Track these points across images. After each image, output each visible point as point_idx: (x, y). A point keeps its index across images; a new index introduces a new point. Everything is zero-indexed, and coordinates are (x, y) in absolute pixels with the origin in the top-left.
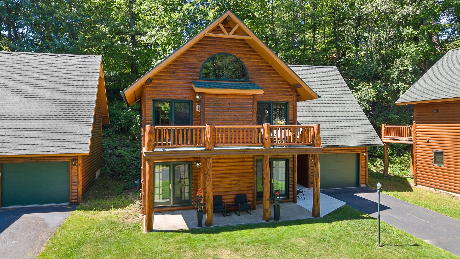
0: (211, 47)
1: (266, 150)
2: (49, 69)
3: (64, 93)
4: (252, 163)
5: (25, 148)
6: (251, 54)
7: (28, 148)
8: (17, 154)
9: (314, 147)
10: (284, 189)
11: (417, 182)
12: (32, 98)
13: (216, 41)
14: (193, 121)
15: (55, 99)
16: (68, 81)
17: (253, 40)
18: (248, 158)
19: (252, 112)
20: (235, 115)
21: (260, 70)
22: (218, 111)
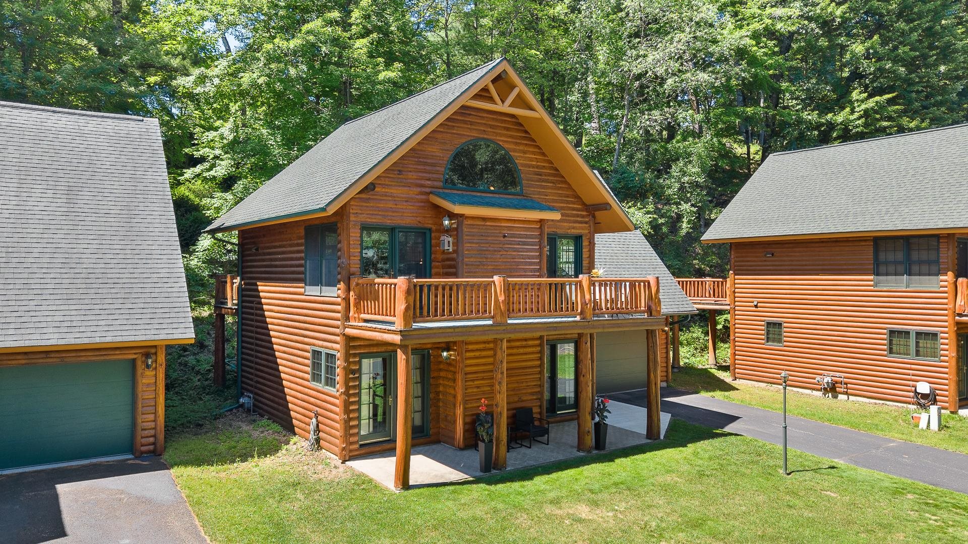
0: (462, 125)
1: (587, 324)
2: (41, 142)
3: (97, 202)
4: (539, 349)
5: (45, 331)
6: (526, 145)
7: (51, 330)
8: (27, 343)
9: (651, 315)
10: (572, 395)
11: (737, 375)
12: (22, 212)
13: (470, 115)
14: (431, 268)
15: (80, 214)
16: (96, 174)
17: (541, 120)
19: (539, 252)
20: (513, 258)
21: (539, 173)
22: (487, 250)
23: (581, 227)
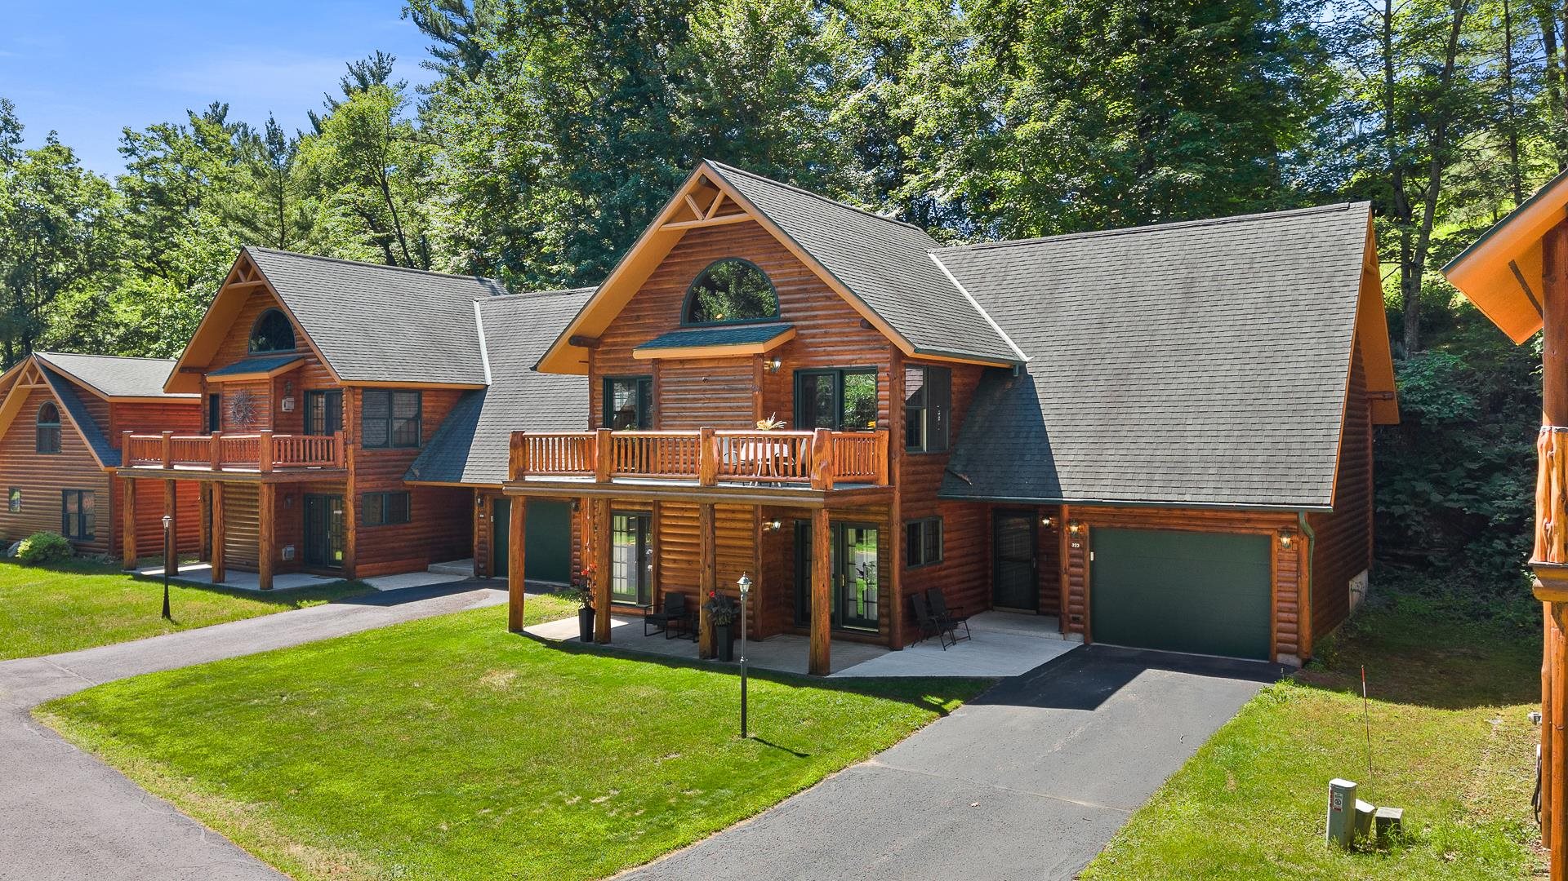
18: (744, 512)
19: (750, 397)
20: (717, 408)
21: (805, 289)
22: (685, 399)
23: (874, 356)
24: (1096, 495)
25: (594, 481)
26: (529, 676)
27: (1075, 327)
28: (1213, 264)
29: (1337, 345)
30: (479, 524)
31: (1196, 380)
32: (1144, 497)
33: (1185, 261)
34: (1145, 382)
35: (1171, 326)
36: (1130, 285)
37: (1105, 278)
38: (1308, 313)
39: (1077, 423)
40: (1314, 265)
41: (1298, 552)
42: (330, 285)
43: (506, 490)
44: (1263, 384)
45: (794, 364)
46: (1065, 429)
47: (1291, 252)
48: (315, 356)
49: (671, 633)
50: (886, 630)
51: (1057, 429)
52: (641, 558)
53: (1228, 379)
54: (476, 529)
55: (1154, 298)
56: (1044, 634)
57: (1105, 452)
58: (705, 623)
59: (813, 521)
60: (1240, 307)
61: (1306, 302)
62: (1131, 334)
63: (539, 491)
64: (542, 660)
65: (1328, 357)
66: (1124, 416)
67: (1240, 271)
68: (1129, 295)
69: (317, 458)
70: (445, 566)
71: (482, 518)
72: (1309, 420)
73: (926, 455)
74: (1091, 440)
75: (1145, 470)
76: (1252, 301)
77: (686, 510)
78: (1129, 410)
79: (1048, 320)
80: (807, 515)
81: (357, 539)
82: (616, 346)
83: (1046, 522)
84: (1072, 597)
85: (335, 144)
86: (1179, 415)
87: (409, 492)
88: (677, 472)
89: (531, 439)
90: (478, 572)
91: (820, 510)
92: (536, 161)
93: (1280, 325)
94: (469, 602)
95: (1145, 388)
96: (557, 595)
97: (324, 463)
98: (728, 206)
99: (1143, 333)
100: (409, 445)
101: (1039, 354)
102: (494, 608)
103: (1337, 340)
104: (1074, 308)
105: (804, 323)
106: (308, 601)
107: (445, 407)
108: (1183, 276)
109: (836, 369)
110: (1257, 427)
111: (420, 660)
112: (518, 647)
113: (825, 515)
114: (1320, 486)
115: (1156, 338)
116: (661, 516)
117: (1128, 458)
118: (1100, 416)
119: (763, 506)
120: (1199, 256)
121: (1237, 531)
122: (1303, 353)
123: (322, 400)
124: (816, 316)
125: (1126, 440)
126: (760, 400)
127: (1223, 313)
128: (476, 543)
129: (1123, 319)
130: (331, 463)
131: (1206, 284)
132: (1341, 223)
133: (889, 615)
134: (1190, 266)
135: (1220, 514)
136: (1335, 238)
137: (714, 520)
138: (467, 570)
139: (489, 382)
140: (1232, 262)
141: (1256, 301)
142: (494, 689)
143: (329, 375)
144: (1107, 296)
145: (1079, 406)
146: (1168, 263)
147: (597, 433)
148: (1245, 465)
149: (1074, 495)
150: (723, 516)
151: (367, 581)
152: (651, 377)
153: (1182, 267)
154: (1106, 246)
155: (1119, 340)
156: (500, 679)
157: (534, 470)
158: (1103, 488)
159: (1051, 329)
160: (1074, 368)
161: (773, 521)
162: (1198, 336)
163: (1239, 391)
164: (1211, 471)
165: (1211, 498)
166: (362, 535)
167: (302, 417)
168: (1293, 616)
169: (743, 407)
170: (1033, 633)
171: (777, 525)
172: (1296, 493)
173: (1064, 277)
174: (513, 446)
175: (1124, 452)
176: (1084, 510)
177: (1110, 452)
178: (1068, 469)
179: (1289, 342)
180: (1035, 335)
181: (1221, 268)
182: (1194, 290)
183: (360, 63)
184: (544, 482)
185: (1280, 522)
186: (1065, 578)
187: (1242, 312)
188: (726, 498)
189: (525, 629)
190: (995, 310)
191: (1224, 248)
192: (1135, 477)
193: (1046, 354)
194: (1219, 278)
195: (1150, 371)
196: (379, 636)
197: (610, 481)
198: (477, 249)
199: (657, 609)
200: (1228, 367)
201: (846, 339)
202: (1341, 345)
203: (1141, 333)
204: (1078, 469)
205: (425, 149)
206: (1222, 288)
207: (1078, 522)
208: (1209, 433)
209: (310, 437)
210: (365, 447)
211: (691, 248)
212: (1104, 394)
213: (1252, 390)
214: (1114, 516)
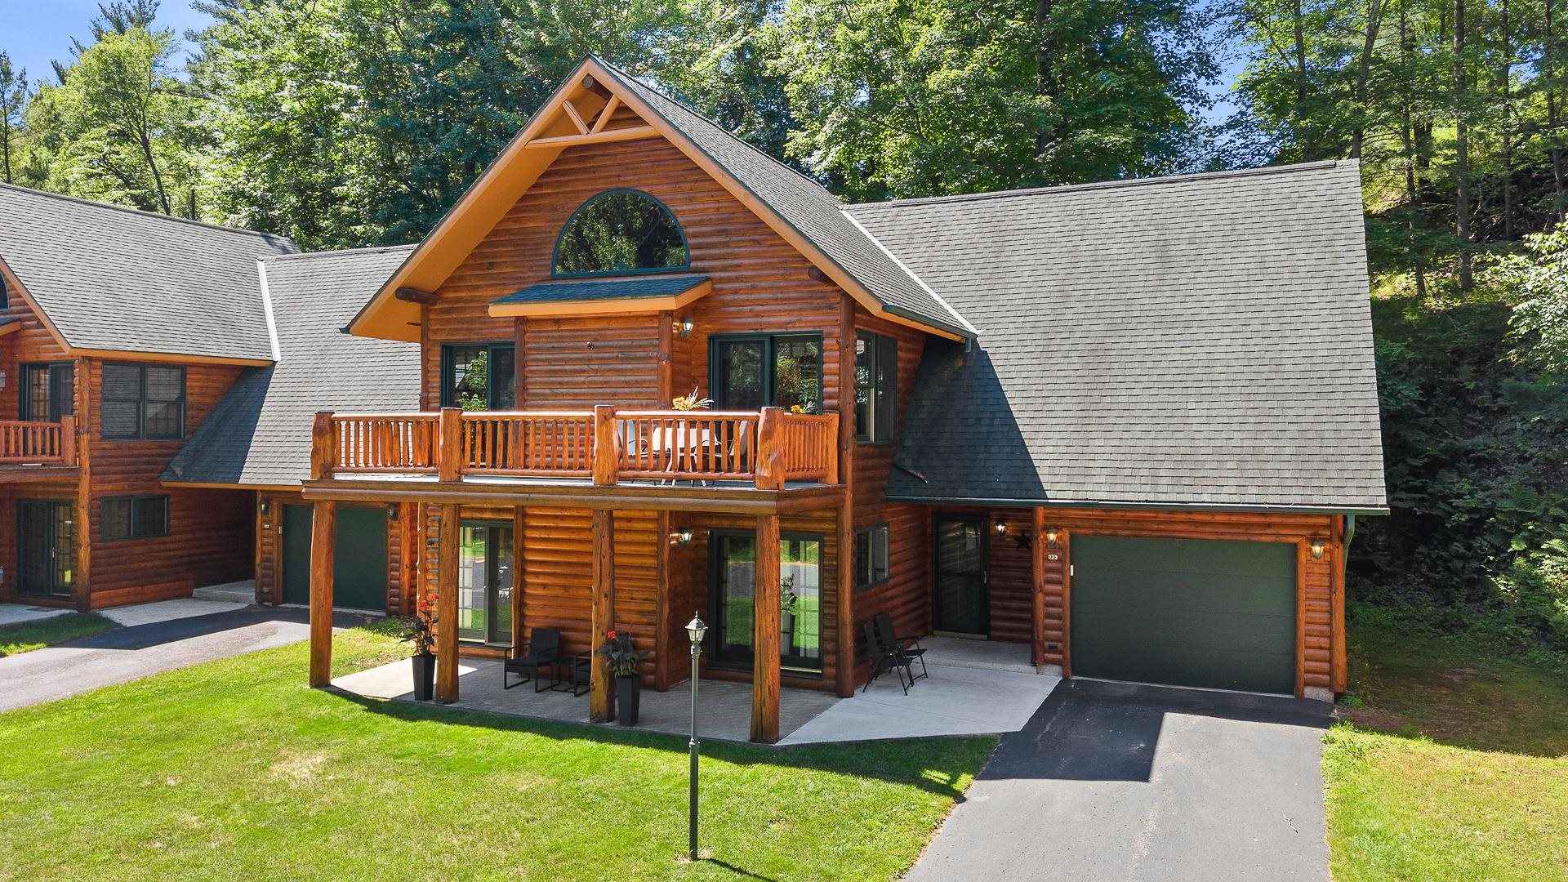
6: (696, 182)
18: (647, 520)
19: (656, 369)
20: (607, 382)
21: (725, 231)
22: (561, 371)
23: (817, 318)
24: (1089, 495)
25: (436, 480)
26: (346, 761)
27: (1031, 295)
28: (1187, 225)
29: (1354, 317)
30: (263, 537)
31: (1190, 357)
32: (1151, 497)
33: (1153, 222)
34: (1129, 359)
35: (1149, 295)
36: (1091, 248)
37: (1059, 240)
38: (1312, 281)
39: (1052, 407)
40: (1308, 227)
41: (1331, 563)
42: (60, 228)
43: (306, 493)
44: (1274, 362)
45: (708, 328)
46: (1036, 414)
47: (1278, 213)
48: (36, 318)
49: (542, 684)
50: (832, 671)
51: (1027, 414)
52: (493, 582)
53: (1230, 356)
54: (259, 544)
55: (1123, 262)
56: (1014, 667)
57: (1092, 442)
58: (600, 673)
59: (758, 533)
60: (1228, 273)
61: (1307, 269)
62: (1102, 303)
63: (356, 494)
64: (363, 732)
65: (1346, 331)
66: (1108, 399)
67: (1222, 233)
68: (1092, 258)
69: (35, 452)
70: (217, 591)
71: (267, 529)
72: (1338, 403)
73: (871, 445)
74: (1072, 428)
75: (1145, 465)
76: (1242, 266)
77: (562, 518)
78: (1114, 392)
79: (997, 287)
80: (748, 524)
81: (92, 558)
82: (459, 302)
83: (1000, 528)
84: (1047, 621)
85: (83, 91)
86: (1177, 398)
87: (168, 496)
88: (559, 467)
89: (343, 423)
90: (261, 598)
91: (768, 517)
92: (336, 107)
93: (1281, 294)
94: (250, 641)
95: (1130, 365)
96: (369, 628)
97: (46, 457)
98: (625, 116)
99: (1116, 303)
100: (167, 436)
101: (992, 326)
102: (285, 648)
103: (1353, 311)
104: (1027, 274)
105: (722, 274)
106: (17, 645)
107: (218, 388)
108: (1154, 238)
109: (766, 335)
110: (1275, 412)
111: (178, 738)
112: (325, 711)
113: (775, 524)
114: (1368, 483)
115: (1133, 308)
116: (526, 527)
117: (1122, 450)
118: (1079, 400)
119: (671, 512)
120: (1168, 216)
121: (1255, 538)
122: (1315, 325)
123: (45, 377)
124: (739, 266)
125: (1116, 428)
126: (668, 372)
127: (1209, 280)
128: (258, 561)
129: (1089, 286)
130: (56, 458)
131: (1183, 247)
132: (1330, 181)
133: (836, 652)
134: (1160, 227)
135: (1234, 519)
136: (1326, 198)
137: (612, 531)
138: (245, 595)
139: (277, 357)
140: (1210, 223)
141: (1247, 266)
142: (294, 786)
143: (56, 343)
144: (1064, 261)
145: (1049, 387)
146: (1133, 224)
147: (441, 414)
148: (1270, 458)
149: (1061, 495)
150: (625, 525)
151: (105, 613)
152: (513, 344)
153: (1150, 228)
154: (1054, 204)
155: (1088, 310)
156: (302, 767)
157: (348, 464)
158: (1096, 487)
159: (1002, 297)
160: (1037, 342)
161: (682, 531)
162: (1183, 305)
163: (1246, 369)
164: (1230, 465)
165: (1235, 498)
166: (99, 552)
167: (16, 397)
168: (1324, 642)
169: (645, 382)
170: (999, 666)
171: (687, 536)
172: (1341, 491)
173: (1010, 238)
174: (318, 431)
175: (1116, 443)
176: (1061, 514)
177: (1097, 442)
178: (1048, 463)
179: (1296, 313)
180: (982, 304)
181: (1198, 230)
182: (1169, 254)
183: (116, 6)
184: (362, 482)
185: (1308, 526)
186: (1040, 597)
187: (1233, 279)
188: (632, 503)
189: (335, 682)
190: (930, 275)
191: (1197, 208)
192: (1135, 472)
193: (999, 326)
194: (1198, 240)
195: (1132, 346)
196: (117, 696)
197: (459, 479)
198: (261, 206)
199: (520, 648)
200: (1228, 342)
201: (780, 296)
202: (1358, 317)
203: (1113, 303)
204: (1060, 463)
205: (196, 104)
206: (1204, 251)
207: (1057, 529)
208: (1218, 420)
209: (25, 424)
210: (105, 437)
211: (564, 175)
212: (1078, 373)
213: (1262, 369)
214: (1102, 520)
